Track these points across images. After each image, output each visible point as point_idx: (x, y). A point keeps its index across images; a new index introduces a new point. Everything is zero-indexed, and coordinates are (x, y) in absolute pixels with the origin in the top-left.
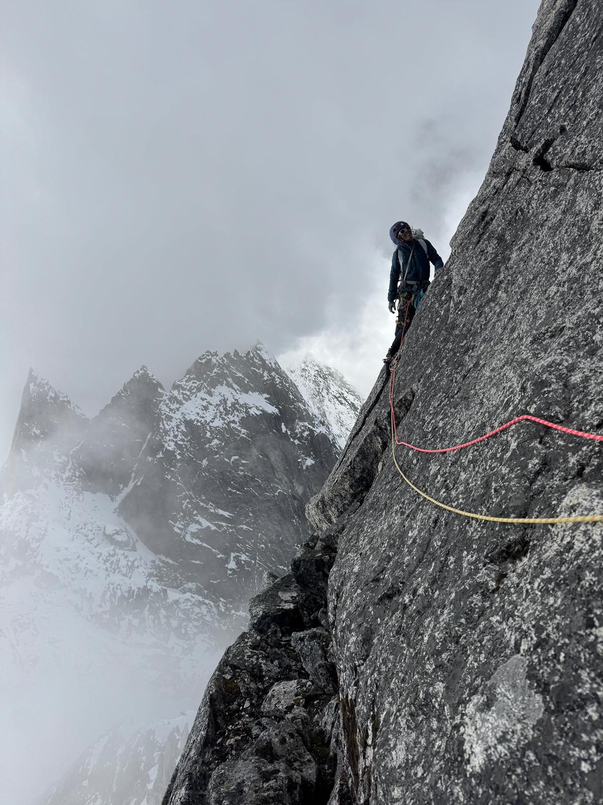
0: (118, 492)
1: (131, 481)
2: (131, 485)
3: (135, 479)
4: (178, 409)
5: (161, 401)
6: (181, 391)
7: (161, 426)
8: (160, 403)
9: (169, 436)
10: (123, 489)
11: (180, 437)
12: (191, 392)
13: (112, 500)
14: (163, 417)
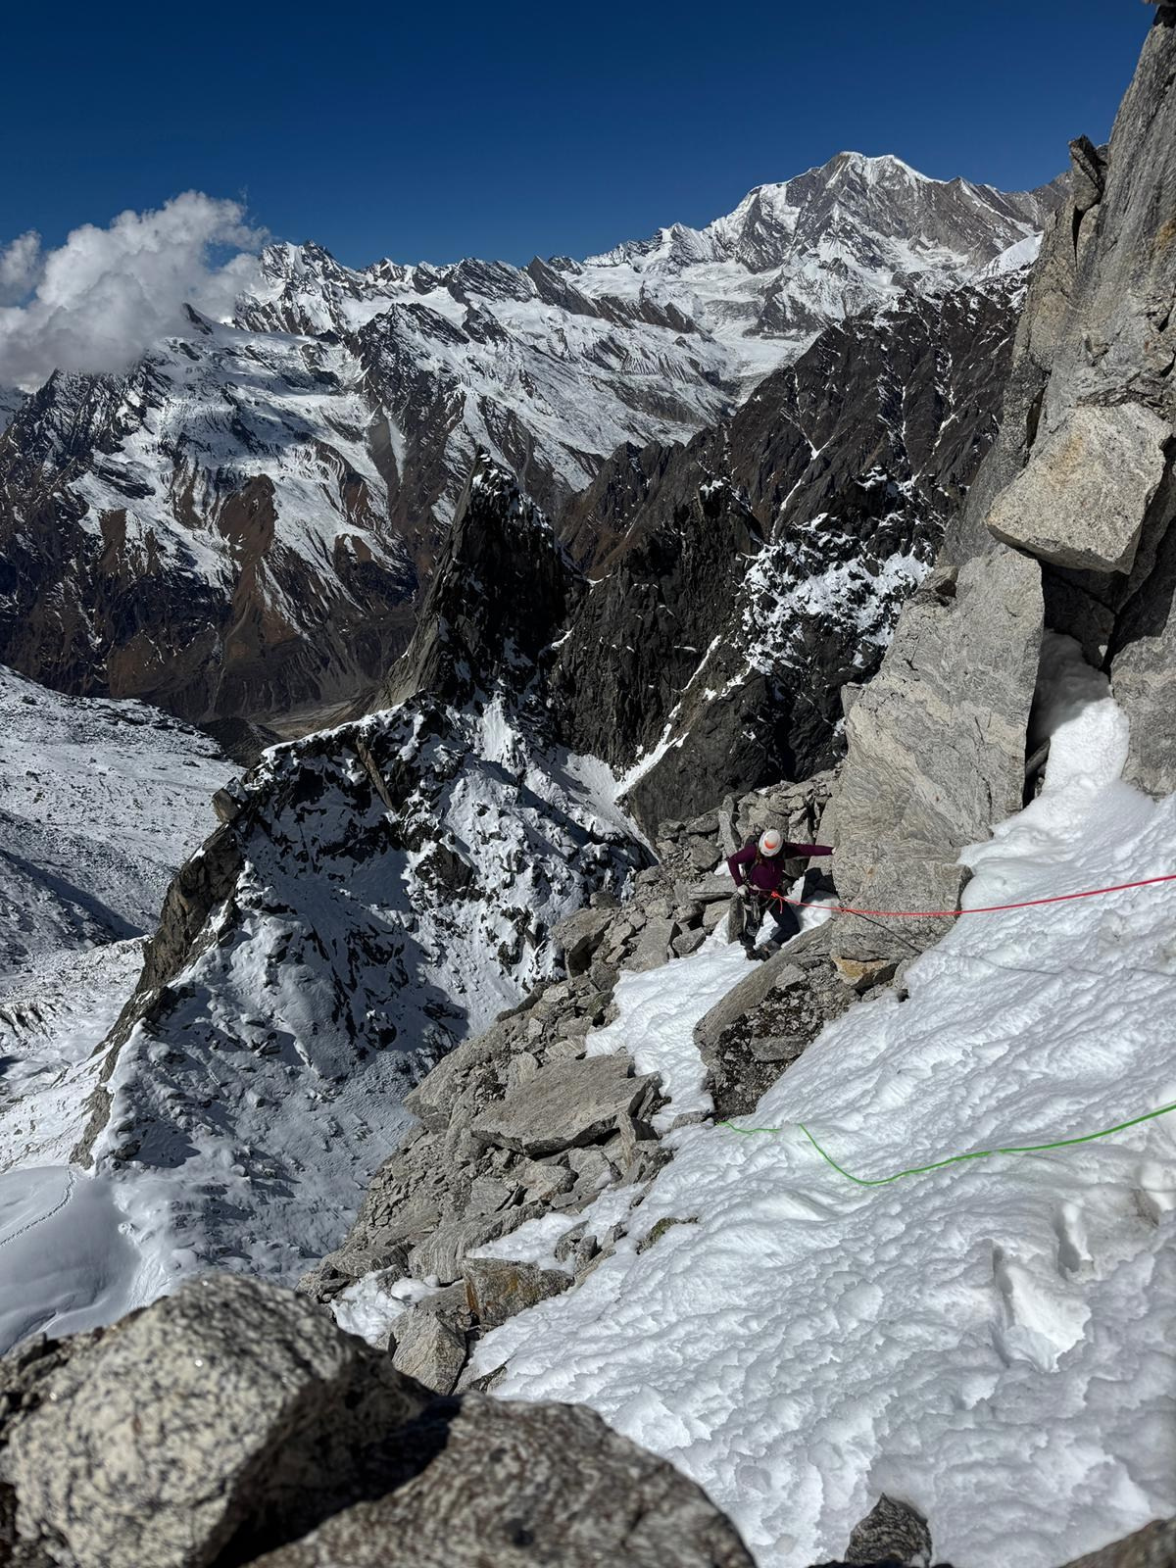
0: (631, 760)
1: (663, 740)
2: (662, 749)
3: (671, 736)
4: (791, 587)
5: (752, 563)
6: (804, 548)
7: (747, 617)
8: (750, 567)
9: (764, 642)
10: (641, 757)
11: (788, 651)
12: (825, 554)
13: (617, 777)
14: (755, 597)
